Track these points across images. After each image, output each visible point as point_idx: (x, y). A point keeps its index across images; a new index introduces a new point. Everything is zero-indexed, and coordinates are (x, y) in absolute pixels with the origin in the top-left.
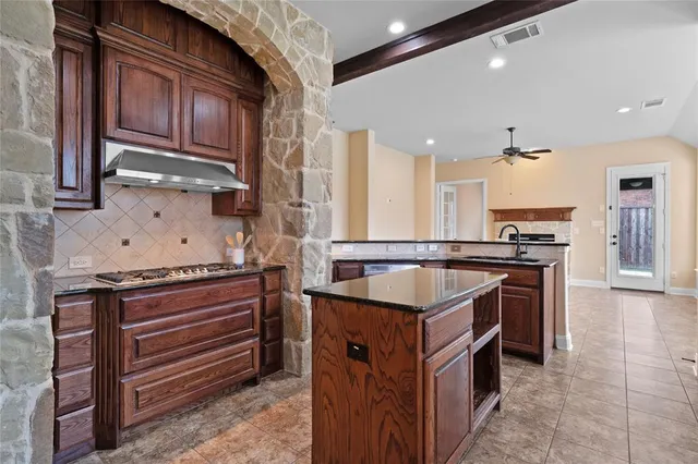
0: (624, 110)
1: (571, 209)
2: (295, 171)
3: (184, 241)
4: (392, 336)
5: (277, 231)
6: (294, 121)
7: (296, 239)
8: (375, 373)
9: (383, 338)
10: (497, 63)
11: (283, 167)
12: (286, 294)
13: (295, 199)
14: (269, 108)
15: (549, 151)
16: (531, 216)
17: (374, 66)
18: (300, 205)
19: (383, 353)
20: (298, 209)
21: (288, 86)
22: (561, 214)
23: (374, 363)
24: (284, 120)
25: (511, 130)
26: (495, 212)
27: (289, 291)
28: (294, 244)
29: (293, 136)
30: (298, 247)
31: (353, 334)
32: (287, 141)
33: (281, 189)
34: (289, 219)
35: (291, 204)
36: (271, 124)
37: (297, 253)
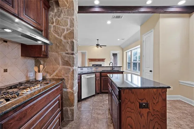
0: (118, 40)
1: (105, 59)
2: (69, 40)
3: (6, 71)
4: (158, 97)
5: (59, 64)
6: (69, 20)
7: (70, 67)
8: (151, 110)
9: (154, 98)
10: (109, 22)
11: (62, 38)
12: (65, 90)
13: (70, 51)
14: (53, 12)
15: (106, 46)
16: (97, 60)
17: (85, 11)
18: (73, 54)
19: (155, 104)
20: (71, 56)
21: (66, 6)
22: (103, 60)
23: (151, 108)
24: (62, 19)
25: (98, 40)
26: (89, 59)
27: (66, 88)
28: (70, 69)
29: (68, 26)
30: (71, 70)
31: (142, 100)
32: (65, 28)
33: (61, 47)
34: (66, 59)
35: (67, 54)
36: (54, 19)
37: (71, 73)
